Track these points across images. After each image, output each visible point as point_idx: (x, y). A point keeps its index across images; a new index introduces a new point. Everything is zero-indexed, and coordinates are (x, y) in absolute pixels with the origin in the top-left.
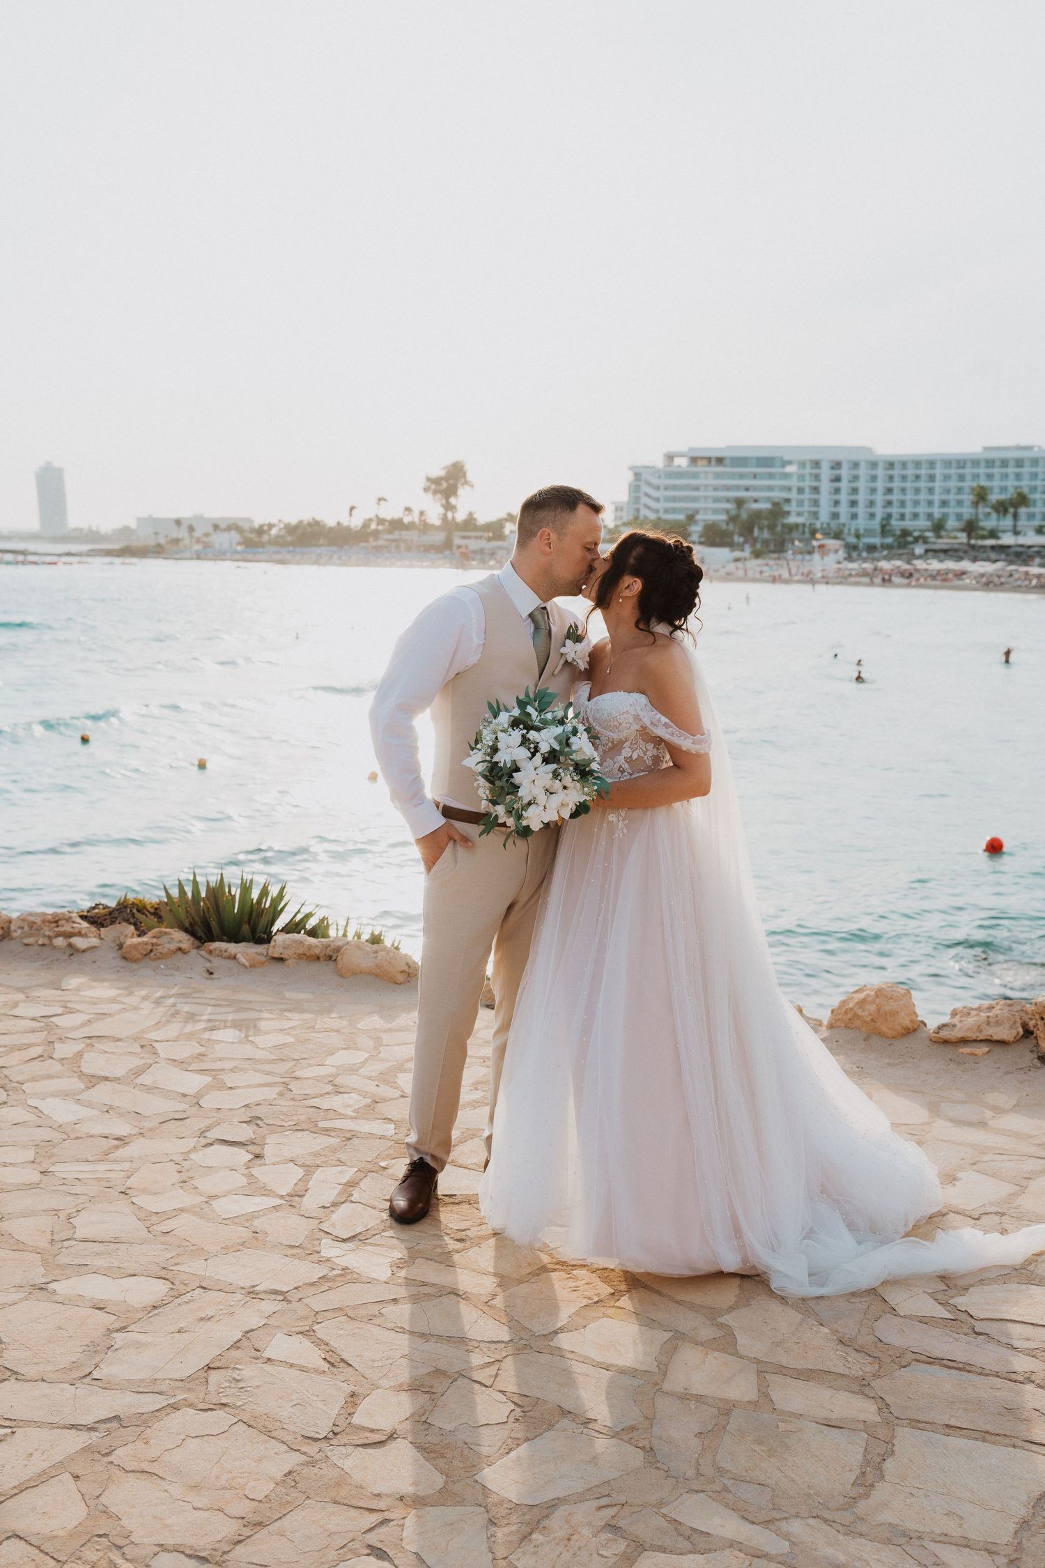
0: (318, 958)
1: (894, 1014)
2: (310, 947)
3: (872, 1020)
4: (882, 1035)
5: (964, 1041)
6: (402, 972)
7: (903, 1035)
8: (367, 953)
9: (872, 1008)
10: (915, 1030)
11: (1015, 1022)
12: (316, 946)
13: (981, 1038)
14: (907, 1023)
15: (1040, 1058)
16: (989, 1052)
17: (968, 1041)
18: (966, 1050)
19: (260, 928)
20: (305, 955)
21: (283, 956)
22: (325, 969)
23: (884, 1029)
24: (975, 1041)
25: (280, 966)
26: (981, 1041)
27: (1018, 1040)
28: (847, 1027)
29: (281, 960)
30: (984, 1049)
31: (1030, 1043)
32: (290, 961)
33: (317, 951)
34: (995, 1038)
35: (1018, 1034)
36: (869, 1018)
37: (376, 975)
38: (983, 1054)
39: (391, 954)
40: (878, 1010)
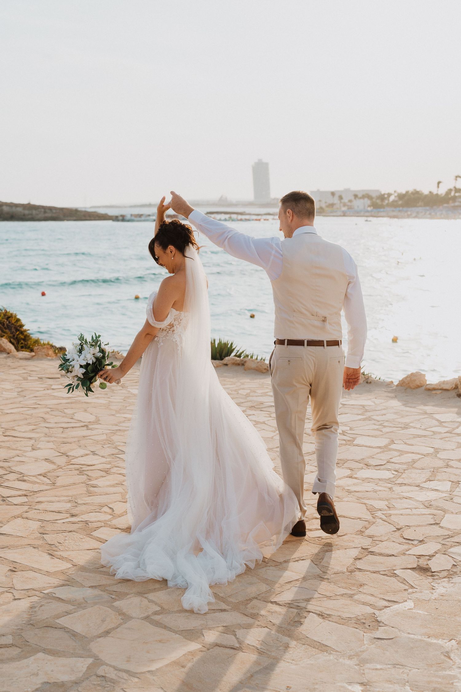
0: (239, 365)
1: (415, 381)
2: (236, 360)
3: (408, 383)
4: (411, 388)
5: (434, 389)
6: (265, 369)
7: (417, 388)
8: (255, 363)
9: (408, 379)
10: (422, 386)
11: (453, 384)
12: (238, 360)
13: (439, 388)
14: (418, 384)
15: (457, 395)
16: (441, 393)
17: (436, 389)
18: (434, 392)
19: (223, 356)
20: (234, 363)
21: (228, 363)
22: (240, 368)
23: (411, 386)
24: (438, 389)
25: (226, 367)
26: (440, 389)
27: (452, 390)
28: (401, 386)
29: (226, 365)
30: (440, 391)
31: (456, 391)
32: (229, 366)
33: (238, 362)
34: (444, 388)
35: (453, 387)
36: (407, 383)
37: (256, 370)
38: (439, 393)
39: (262, 363)
40: (411, 379)
